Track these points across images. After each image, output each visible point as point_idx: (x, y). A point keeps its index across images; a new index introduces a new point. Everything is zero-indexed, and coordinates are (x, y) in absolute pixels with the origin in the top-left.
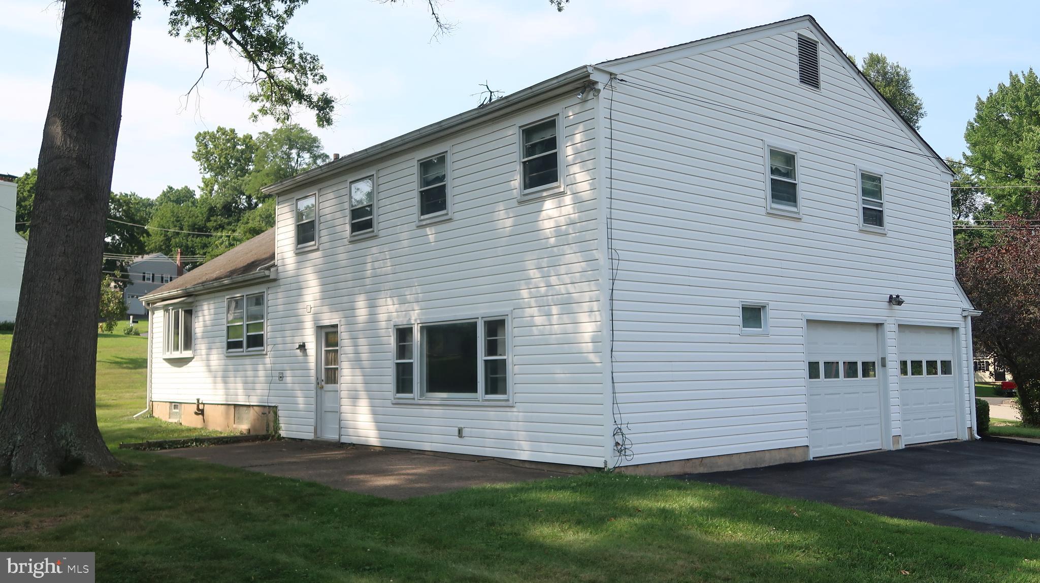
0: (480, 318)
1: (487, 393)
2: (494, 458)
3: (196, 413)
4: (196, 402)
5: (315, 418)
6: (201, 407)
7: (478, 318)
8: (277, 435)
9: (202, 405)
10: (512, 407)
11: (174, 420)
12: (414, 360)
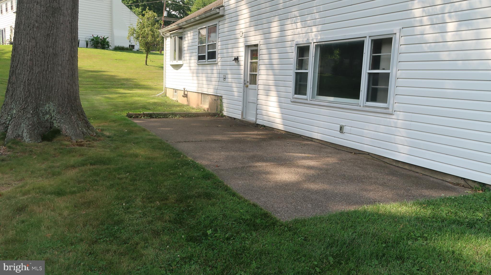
0: (368, 37)
1: (367, 101)
2: (369, 154)
3: (183, 96)
4: (183, 90)
5: (242, 106)
6: (186, 93)
7: (366, 37)
8: (221, 114)
9: (187, 92)
10: (392, 114)
11: (174, 99)
12: (309, 70)
